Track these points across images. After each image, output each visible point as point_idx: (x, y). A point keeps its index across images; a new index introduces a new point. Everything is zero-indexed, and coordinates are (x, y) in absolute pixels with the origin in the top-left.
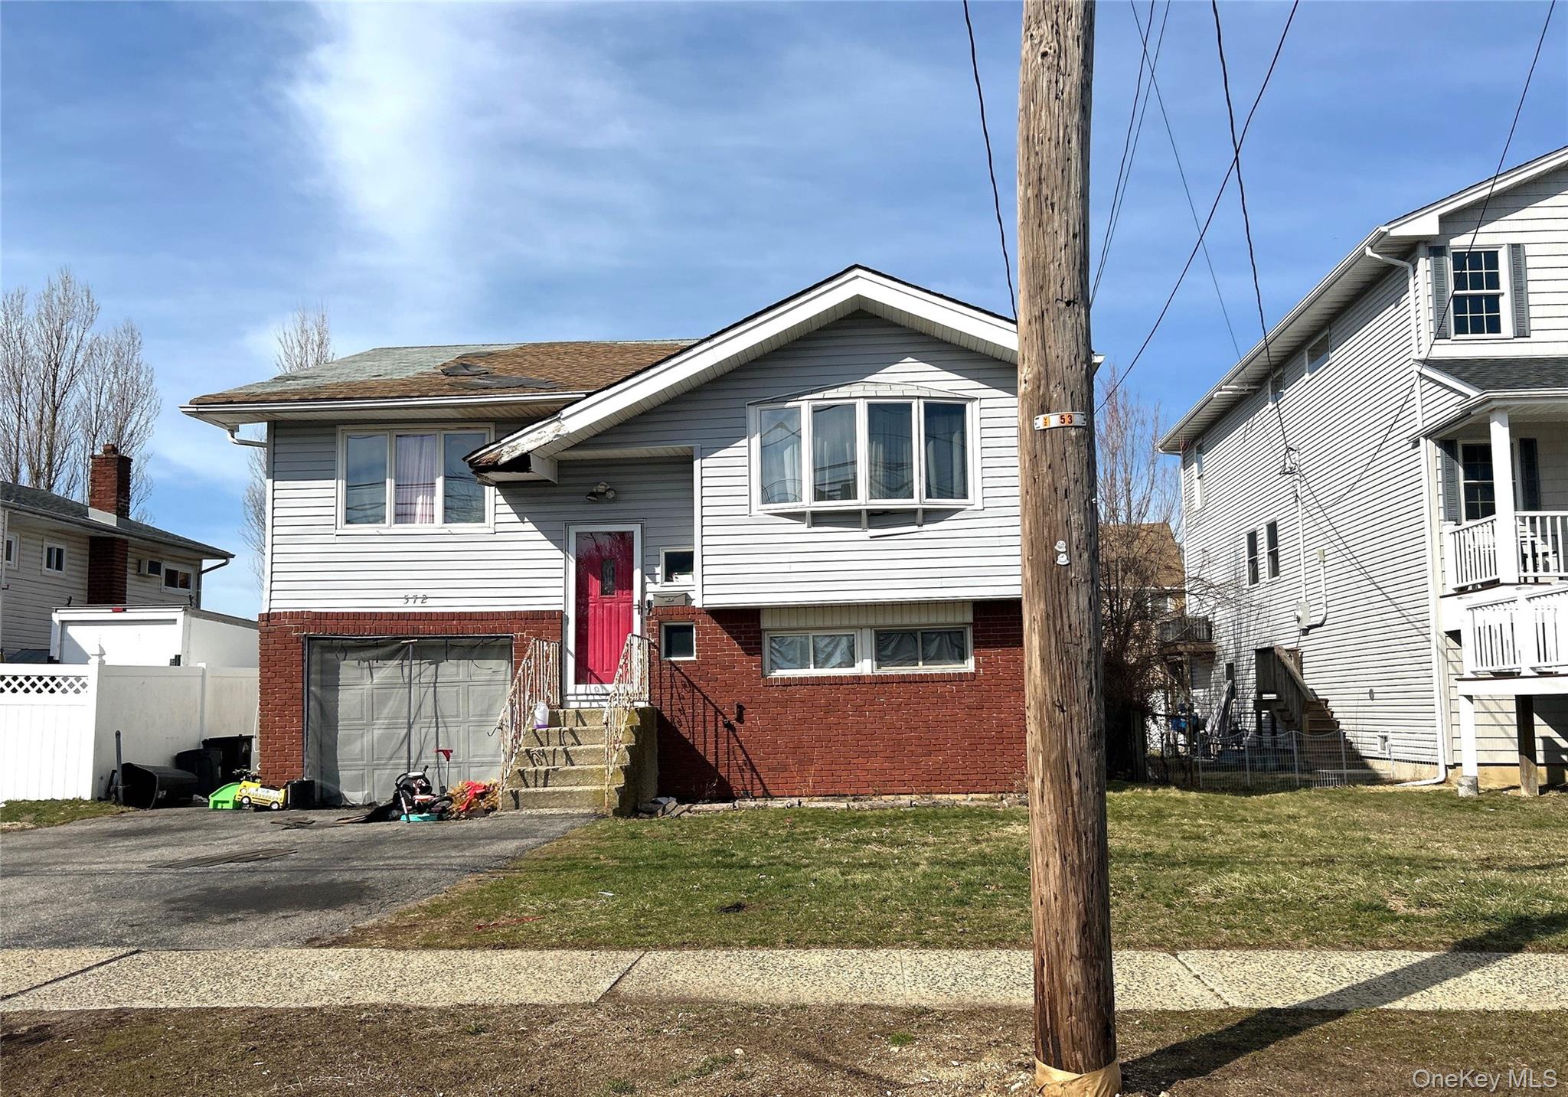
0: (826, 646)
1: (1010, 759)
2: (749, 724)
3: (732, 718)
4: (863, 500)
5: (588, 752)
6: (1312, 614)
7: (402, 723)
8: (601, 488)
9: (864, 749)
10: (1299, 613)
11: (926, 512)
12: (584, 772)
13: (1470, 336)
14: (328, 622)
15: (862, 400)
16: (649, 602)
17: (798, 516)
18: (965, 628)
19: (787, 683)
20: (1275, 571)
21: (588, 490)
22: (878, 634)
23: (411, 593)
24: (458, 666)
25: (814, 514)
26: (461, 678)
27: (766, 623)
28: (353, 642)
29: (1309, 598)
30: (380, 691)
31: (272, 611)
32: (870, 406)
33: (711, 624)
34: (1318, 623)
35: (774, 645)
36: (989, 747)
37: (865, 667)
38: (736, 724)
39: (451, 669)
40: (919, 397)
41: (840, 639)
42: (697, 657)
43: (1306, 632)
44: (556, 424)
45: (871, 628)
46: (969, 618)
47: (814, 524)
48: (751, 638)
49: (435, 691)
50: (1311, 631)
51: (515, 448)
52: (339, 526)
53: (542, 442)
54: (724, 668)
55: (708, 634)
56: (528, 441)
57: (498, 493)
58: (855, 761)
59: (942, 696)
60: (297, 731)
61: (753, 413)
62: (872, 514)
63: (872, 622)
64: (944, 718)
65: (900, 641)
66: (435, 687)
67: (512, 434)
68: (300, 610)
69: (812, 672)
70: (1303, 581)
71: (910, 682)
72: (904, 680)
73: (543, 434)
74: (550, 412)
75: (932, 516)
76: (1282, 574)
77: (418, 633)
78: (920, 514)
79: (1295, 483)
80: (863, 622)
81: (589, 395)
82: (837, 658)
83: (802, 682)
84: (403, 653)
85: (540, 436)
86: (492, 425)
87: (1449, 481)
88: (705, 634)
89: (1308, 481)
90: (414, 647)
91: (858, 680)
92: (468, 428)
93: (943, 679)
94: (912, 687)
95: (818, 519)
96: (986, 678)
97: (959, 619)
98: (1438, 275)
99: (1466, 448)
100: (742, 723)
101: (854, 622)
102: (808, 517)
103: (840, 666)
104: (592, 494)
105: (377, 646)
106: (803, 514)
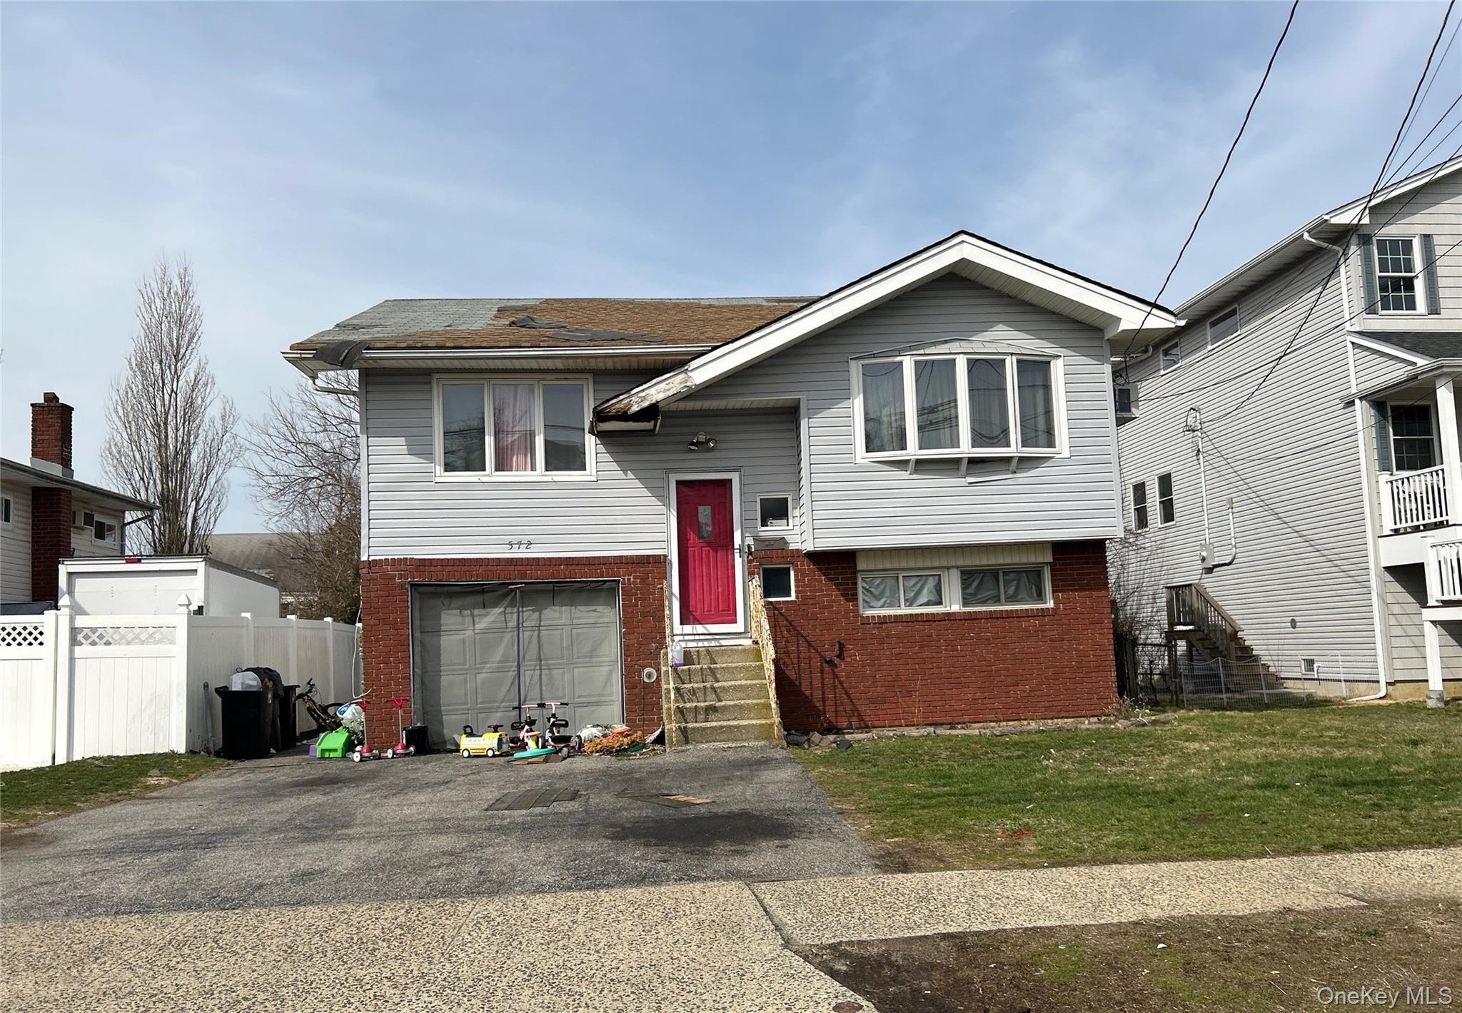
0: (915, 585)
1: (1089, 686)
2: (849, 660)
3: (831, 654)
4: (965, 448)
5: (736, 688)
6: (1216, 554)
7: (511, 667)
8: (702, 438)
9: (958, 681)
10: (1204, 554)
11: (1021, 459)
12: (741, 707)
13: (1392, 312)
14: (433, 569)
15: (962, 355)
16: (749, 546)
17: (901, 464)
18: (1042, 567)
19: (884, 621)
20: (1168, 515)
21: (688, 439)
22: (963, 573)
23: (515, 539)
24: (561, 612)
25: (918, 462)
26: (563, 622)
27: (861, 565)
28: (458, 588)
29: (1212, 541)
30: (482, 636)
31: (371, 558)
32: (968, 360)
33: (807, 566)
34: (1227, 562)
35: (865, 585)
36: (1071, 676)
37: (954, 605)
38: (836, 661)
39: (557, 615)
40: (1012, 354)
41: (926, 581)
42: (797, 597)
43: (1210, 570)
44: (682, 376)
45: (958, 567)
46: (1050, 559)
47: (916, 471)
48: (848, 579)
49: (539, 636)
50: (1215, 570)
51: (644, 399)
52: (438, 474)
53: (671, 393)
54: (823, 607)
55: (807, 575)
56: (657, 391)
57: (598, 442)
58: (950, 692)
59: (1026, 630)
60: (403, 678)
61: (856, 369)
62: (973, 462)
63: (960, 563)
64: (1029, 651)
65: (982, 580)
66: (539, 630)
67: (642, 385)
68: (402, 557)
69: (904, 610)
70: (1207, 526)
71: (997, 618)
72: (992, 616)
73: (671, 385)
74: (677, 364)
75: (1026, 463)
76: (1176, 520)
77: (525, 578)
78: (1015, 461)
79: (1194, 439)
80: (952, 563)
81: (715, 348)
82: (923, 598)
83: (898, 619)
84: (510, 597)
85: (668, 387)
86: (590, 377)
87: (1382, 438)
88: (804, 575)
89: (1211, 437)
90: (521, 592)
91: (949, 617)
92: (566, 379)
93: (1027, 615)
94: (999, 622)
95: (922, 466)
96: (1066, 612)
97: (1040, 559)
98: (1367, 259)
99: (1394, 408)
100: (843, 659)
101: (944, 563)
102: (911, 465)
103: (928, 604)
104: (692, 444)
105: (483, 592)
106: (907, 462)
